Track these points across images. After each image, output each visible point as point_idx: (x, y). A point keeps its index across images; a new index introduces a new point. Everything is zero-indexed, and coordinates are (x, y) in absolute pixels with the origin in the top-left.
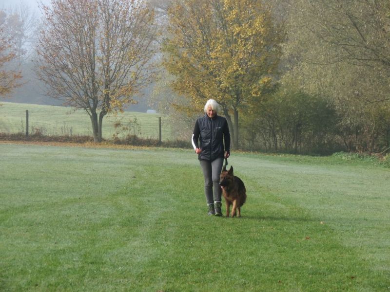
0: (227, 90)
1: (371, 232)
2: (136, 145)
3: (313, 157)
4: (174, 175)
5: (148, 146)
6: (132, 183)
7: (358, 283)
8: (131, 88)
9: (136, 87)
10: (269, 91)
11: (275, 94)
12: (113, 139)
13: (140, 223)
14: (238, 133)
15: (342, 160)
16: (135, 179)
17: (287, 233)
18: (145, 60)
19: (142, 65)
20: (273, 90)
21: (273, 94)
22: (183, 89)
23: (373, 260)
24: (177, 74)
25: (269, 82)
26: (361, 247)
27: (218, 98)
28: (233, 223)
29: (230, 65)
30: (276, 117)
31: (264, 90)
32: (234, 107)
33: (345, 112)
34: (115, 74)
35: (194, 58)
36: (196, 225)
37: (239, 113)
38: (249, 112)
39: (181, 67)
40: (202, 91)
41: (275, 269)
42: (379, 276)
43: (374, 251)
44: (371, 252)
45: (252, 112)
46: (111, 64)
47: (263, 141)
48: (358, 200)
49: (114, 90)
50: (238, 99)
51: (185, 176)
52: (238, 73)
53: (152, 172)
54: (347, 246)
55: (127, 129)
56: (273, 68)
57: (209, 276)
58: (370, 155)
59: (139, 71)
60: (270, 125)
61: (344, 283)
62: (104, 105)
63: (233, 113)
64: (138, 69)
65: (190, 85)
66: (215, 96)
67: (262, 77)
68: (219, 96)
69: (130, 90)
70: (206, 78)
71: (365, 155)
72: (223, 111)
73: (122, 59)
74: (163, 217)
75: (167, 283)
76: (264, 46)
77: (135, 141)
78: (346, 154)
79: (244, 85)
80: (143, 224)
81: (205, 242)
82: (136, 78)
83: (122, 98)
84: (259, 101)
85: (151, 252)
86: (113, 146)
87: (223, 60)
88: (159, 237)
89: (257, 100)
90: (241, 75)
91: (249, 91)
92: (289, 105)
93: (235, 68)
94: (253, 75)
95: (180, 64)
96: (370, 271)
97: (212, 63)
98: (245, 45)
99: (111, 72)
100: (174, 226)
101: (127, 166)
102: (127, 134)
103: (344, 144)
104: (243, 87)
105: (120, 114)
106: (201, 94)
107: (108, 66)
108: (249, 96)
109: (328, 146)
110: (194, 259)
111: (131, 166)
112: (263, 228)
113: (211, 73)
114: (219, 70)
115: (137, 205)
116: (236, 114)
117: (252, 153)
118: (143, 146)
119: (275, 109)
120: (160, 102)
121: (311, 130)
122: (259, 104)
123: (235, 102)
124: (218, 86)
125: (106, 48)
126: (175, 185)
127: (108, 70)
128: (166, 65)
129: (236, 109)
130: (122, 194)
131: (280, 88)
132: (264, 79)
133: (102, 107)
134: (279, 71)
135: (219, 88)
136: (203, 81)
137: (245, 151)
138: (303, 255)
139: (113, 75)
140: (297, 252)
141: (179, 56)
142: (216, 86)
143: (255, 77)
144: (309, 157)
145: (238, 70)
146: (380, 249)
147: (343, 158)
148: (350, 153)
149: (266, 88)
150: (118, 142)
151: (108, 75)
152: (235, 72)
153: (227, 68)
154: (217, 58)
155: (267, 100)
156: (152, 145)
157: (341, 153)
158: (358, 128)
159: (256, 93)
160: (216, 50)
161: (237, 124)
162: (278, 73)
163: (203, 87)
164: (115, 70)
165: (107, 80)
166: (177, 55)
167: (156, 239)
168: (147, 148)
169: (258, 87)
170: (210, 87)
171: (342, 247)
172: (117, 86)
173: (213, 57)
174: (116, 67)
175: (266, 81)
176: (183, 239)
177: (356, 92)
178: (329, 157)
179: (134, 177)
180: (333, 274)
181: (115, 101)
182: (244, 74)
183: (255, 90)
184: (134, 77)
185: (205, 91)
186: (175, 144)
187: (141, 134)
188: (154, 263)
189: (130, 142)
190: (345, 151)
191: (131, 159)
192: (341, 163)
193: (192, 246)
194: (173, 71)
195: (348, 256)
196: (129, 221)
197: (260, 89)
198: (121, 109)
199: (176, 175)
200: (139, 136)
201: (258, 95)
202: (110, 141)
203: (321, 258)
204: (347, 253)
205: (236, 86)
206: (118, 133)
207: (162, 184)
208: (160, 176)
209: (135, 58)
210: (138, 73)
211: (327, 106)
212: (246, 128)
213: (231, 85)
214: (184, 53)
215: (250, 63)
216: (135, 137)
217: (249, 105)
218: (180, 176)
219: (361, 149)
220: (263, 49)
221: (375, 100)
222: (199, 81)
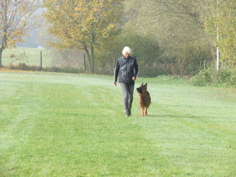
0: (86, 33)
1: (166, 129)
2: (25, 70)
3: (144, 78)
4: (44, 90)
5: (33, 71)
6: (14, 95)
7: (146, 163)
8: (22, 31)
9: (24, 30)
10: (115, 34)
11: (119, 36)
12: (9, 66)
13: (10, 122)
14: (93, 62)
15: (163, 80)
16: (17, 93)
17: (109, 130)
18: (31, 13)
19: (29, 16)
20: (117, 33)
21: (117, 36)
22: (56, 32)
23: (161, 147)
24: (52, 22)
25: (114, 28)
26: (156, 139)
27: (80, 38)
28: (74, 123)
29: (88, 16)
30: (119, 51)
31: (111, 33)
32: (91, 45)
33: (166, 48)
34: (11, 22)
35: (63, 11)
36: (48, 124)
37: (94, 49)
38: (101, 48)
39: (55, 18)
40: (69, 33)
41: (93, 154)
42: (163, 158)
43: (164, 142)
44: (162, 143)
45: (103, 48)
46: (7, 15)
47: (111, 68)
48: (165, 107)
49: (10, 33)
50: (93, 39)
51: (52, 91)
52: (93, 21)
53: (30, 88)
54: (147, 138)
55: (19, 59)
56: (117, 18)
57: (46, 158)
58: (182, 77)
59: (27, 20)
60: (115, 57)
61: (137, 163)
62: (3, 43)
63: (90, 49)
64: (26, 19)
65: (61, 30)
66: (78, 37)
67: (109, 24)
68: (81, 37)
69: (21, 33)
70: (72, 25)
71: (179, 77)
72: (83, 47)
73: (15, 12)
74: (27, 118)
75: (16, 163)
76: (111, 4)
77: (24, 67)
78: (166, 76)
79: (97, 30)
80: (12, 124)
81: (50, 136)
82: (25, 25)
83: (15, 39)
84: (108, 41)
85: (11, 142)
86: (9, 71)
87: (83, 12)
88: (21, 132)
89: (106, 40)
90: (95, 23)
91: (100, 33)
92: (128, 43)
93: (91, 18)
94: (104, 22)
95: (54, 15)
96: (157, 155)
97: (76, 15)
98: (98, 3)
99: (8, 21)
100: (32, 125)
101: (14, 84)
102: (19, 63)
103: (166, 70)
104: (97, 31)
105: (14, 49)
106: (69, 36)
107: (6, 16)
108: (101, 37)
109: (155, 71)
110: (40, 147)
111: (16, 84)
112: (93, 126)
113: (75, 21)
114: (80, 20)
115: (13, 111)
116: (92, 49)
117: (103, 75)
118: (29, 71)
119: (118, 46)
120: (44, 41)
121: (143, 60)
122: (108, 42)
123: (91, 41)
124: (80, 30)
125: (4, 4)
126: (43, 97)
127: (6, 20)
128: (45, 16)
129: (92, 46)
130: (5, 103)
131: (122, 32)
132: (111, 26)
133: (1, 44)
134: (121, 20)
135: (80, 32)
136: (70, 27)
137: (98, 74)
138: (115, 144)
139: (9, 22)
140: (112, 142)
141: (54, 10)
142: (78, 30)
143: (105, 24)
144: (141, 78)
145: (93, 19)
146: (168, 140)
147: (164, 79)
148: (169, 76)
149: (112, 32)
150: (13, 68)
151: (5, 23)
152: (91, 20)
153: (86, 18)
154: (79, 12)
155: (113, 40)
156: (36, 70)
157: (162, 75)
158: (174, 59)
159: (106, 35)
160: (79, 6)
161: (93, 56)
162: (120, 22)
163: (69, 31)
164: (10, 20)
165: (5, 26)
166: (52, 10)
167: (18, 133)
168: (32, 72)
169: (107, 31)
170: (75, 31)
171: (143, 138)
172: (11, 30)
173: (77, 11)
174: (11, 17)
175: (112, 27)
176: (36, 133)
177: (173, 35)
178: (154, 79)
179: (17, 92)
180: (131, 157)
181: (10, 40)
182: (97, 22)
183: (105, 33)
184: (23, 24)
185: (71, 33)
186: (51, 69)
187: (28, 62)
188: (11, 150)
189: (21, 68)
190: (166, 74)
191: (18, 80)
192: (162, 82)
193: (41, 138)
194: (50, 20)
195: (145, 145)
196: (3, 121)
197: (108, 32)
198: (14, 46)
199: (46, 91)
200: (27, 64)
201: (107, 37)
202: (7, 67)
203: (127, 146)
204: (146, 143)
205: (92, 30)
206: (13, 62)
207: (35, 96)
208: (35, 91)
209: (24, 11)
210: (26, 21)
211: (153, 44)
212: (99, 58)
213: (89, 30)
214: (57, 8)
215: (101, 15)
216: (24, 64)
217: (101, 43)
218: (48, 91)
219: (175, 73)
220: (110, 5)
221: (185, 40)
222: (67, 27)
